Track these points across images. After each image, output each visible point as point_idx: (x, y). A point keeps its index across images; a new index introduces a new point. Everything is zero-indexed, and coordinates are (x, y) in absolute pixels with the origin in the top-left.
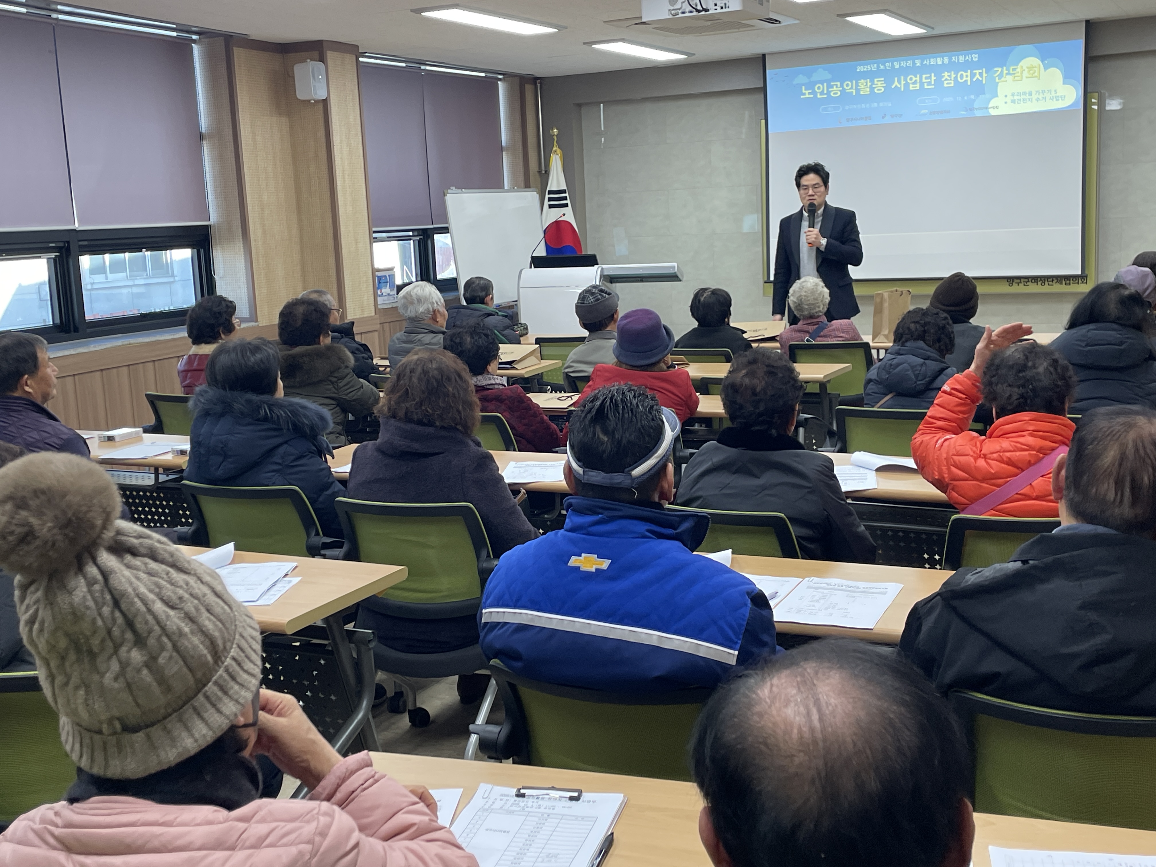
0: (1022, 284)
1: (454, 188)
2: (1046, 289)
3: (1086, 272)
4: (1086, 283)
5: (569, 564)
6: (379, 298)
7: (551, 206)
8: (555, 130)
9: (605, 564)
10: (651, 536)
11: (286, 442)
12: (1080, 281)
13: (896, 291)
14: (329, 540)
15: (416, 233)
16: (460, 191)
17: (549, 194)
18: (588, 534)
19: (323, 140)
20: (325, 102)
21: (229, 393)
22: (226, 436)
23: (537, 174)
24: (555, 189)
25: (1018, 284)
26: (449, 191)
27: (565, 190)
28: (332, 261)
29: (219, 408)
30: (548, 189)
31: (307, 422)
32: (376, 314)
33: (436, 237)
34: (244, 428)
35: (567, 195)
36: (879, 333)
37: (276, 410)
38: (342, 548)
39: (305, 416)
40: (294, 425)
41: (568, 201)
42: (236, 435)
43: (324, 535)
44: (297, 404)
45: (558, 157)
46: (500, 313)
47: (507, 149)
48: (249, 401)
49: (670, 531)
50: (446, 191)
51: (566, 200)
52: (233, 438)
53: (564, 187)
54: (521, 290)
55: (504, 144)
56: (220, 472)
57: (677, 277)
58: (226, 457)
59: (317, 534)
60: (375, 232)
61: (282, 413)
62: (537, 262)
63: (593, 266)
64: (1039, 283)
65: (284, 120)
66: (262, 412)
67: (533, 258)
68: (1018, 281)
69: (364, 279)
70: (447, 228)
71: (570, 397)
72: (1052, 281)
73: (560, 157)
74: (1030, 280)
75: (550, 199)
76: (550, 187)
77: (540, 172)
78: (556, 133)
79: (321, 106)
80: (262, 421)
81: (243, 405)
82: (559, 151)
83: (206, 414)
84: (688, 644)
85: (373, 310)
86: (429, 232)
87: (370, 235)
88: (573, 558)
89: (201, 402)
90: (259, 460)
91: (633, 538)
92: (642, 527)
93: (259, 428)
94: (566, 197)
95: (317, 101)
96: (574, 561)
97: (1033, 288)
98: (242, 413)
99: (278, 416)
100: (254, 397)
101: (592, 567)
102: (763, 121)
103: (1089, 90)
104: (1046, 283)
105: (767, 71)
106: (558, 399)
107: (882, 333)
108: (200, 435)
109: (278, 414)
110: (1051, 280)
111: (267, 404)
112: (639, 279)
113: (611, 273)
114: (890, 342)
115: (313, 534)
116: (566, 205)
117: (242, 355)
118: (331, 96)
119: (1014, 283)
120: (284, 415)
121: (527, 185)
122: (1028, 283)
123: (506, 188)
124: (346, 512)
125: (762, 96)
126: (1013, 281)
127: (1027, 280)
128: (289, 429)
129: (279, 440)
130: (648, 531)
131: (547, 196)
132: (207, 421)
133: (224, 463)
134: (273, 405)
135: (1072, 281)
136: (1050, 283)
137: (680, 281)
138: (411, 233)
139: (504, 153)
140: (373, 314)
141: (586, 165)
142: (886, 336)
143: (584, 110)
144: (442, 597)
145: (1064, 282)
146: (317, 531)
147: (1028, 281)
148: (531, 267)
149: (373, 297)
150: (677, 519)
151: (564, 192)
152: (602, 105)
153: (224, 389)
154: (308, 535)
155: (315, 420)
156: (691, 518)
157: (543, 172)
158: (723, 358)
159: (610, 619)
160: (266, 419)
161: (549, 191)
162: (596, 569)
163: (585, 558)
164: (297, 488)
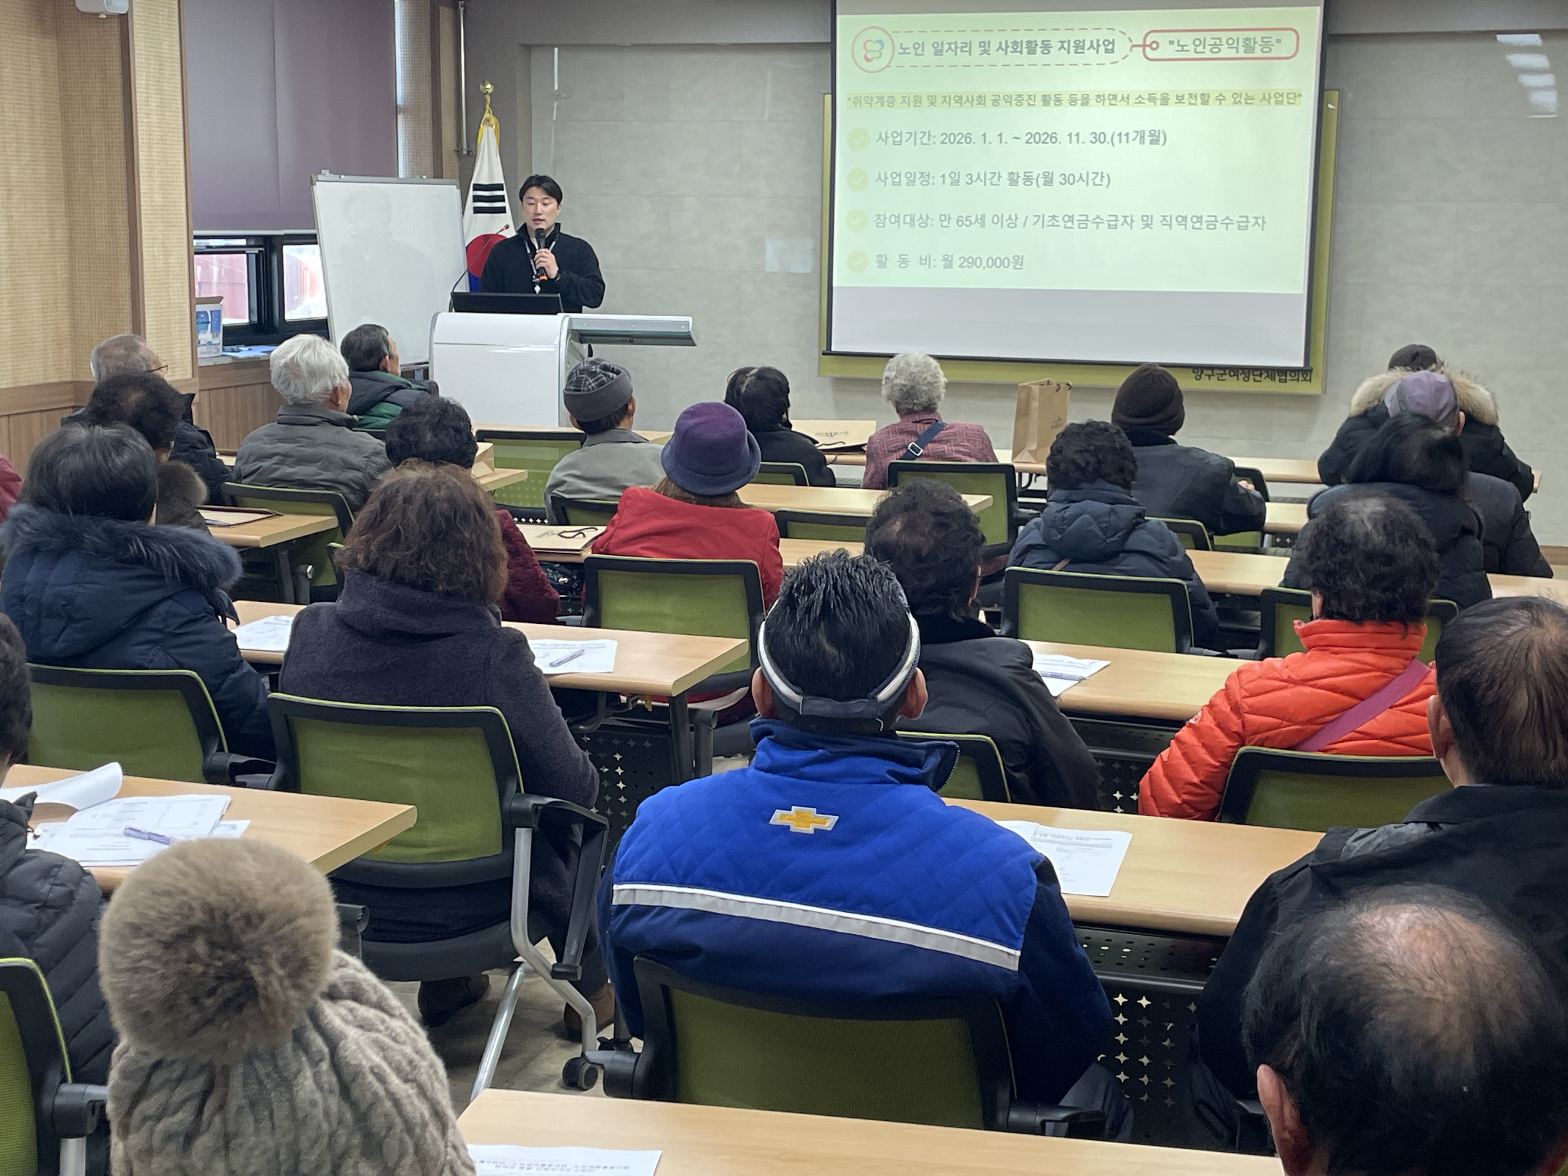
0: (1216, 377)
1: (327, 172)
2: (1251, 386)
3: (1311, 365)
4: (1310, 380)
5: (771, 822)
6: (199, 349)
7: (477, 210)
8: (489, 86)
9: (829, 822)
10: (893, 779)
11: (169, 597)
12: (1301, 378)
13: (1048, 383)
14: (242, 759)
15: (252, 243)
16: (336, 177)
17: (475, 189)
18: (801, 777)
19: (118, 80)
20: (124, 20)
21: (74, 519)
22: (70, 587)
23: (455, 155)
24: (484, 181)
25: (1209, 376)
26: (320, 177)
27: (502, 185)
28: (125, 284)
29: (56, 542)
30: (473, 182)
31: (204, 567)
32: (193, 377)
33: (286, 249)
34: (101, 574)
35: (504, 193)
36: (1023, 448)
37: (154, 545)
38: (272, 772)
39: (202, 557)
40: (184, 572)
41: (506, 204)
42: (87, 586)
43: (231, 751)
44: (188, 536)
45: (492, 130)
46: (413, 386)
47: (405, 111)
48: (109, 532)
49: (915, 772)
50: (314, 179)
51: (503, 200)
52: (81, 590)
53: (500, 180)
54: (435, 346)
55: (400, 101)
56: (59, 646)
57: (690, 338)
58: (70, 620)
59: (221, 749)
60: (196, 237)
61: (165, 550)
62: (460, 303)
63: (556, 314)
64: (1241, 377)
65: (50, 43)
66: (133, 549)
67: (455, 295)
68: (1210, 372)
69: (178, 317)
70: (314, 236)
71: (580, 532)
72: (1260, 375)
73: (495, 130)
74: (1227, 371)
75: (476, 199)
76: (478, 179)
77: (459, 152)
78: (490, 91)
79: (116, 24)
80: (130, 563)
81: (100, 538)
82: (493, 120)
83: (34, 550)
84: (955, 942)
85: (190, 368)
86: (275, 241)
87: (189, 243)
88: (778, 813)
89: (22, 530)
90: (125, 627)
91: (869, 783)
92: (882, 767)
93: (127, 574)
94: (503, 196)
95: (110, 17)
96: (778, 818)
97: (1232, 384)
98: (97, 550)
99: (157, 555)
100: (121, 526)
101: (809, 827)
102: (828, 97)
103: (1326, 87)
104: (1251, 377)
105: (839, 17)
106: (559, 535)
107: (1027, 448)
108: (23, 585)
109: (159, 552)
110: (1258, 373)
111: (141, 536)
112: (628, 339)
113: (584, 327)
114: (1039, 462)
115: (215, 748)
116: (502, 210)
117: (104, 457)
118: (134, 9)
119: (1203, 375)
120: (168, 554)
121: (438, 174)
122: (1224, 377)
123: (401, 175)
124: (286, 716)
125: (829, 55)
126: (1202, 373)
127: (1222, 372)
128: (174, 577)
129: (157, 595)
130: (890, 772)
131: (472, 193)
132: (36, 560)
133: (67, 631)
134: (147, 537)
135: (1289, 377)
136: (1258, 378)
137: (694, 345)
138: (243, 242)
139: (400, 118)
140: (189, 376)
141: (535, 146)
142: (1033, 453)
143: (535, 55)
144: (441, 853)
145: (1277, 378)
146: (221, 744)
147: (1225, 374)
148: (450, 311)
149: (189, 348)
150: (924, 752)
151: (500, 187)
152: (556, 49)
153: (64, 510)
154: (206, 752)
155: (215, 562)
156: (938, 751)
157: (465, 152)
158: (792, 478)
159: (839, 905)
160: (138, 560)
161: (474, 185)
162: (815, 830)
163: (797, 812)
164: (194, 674)
